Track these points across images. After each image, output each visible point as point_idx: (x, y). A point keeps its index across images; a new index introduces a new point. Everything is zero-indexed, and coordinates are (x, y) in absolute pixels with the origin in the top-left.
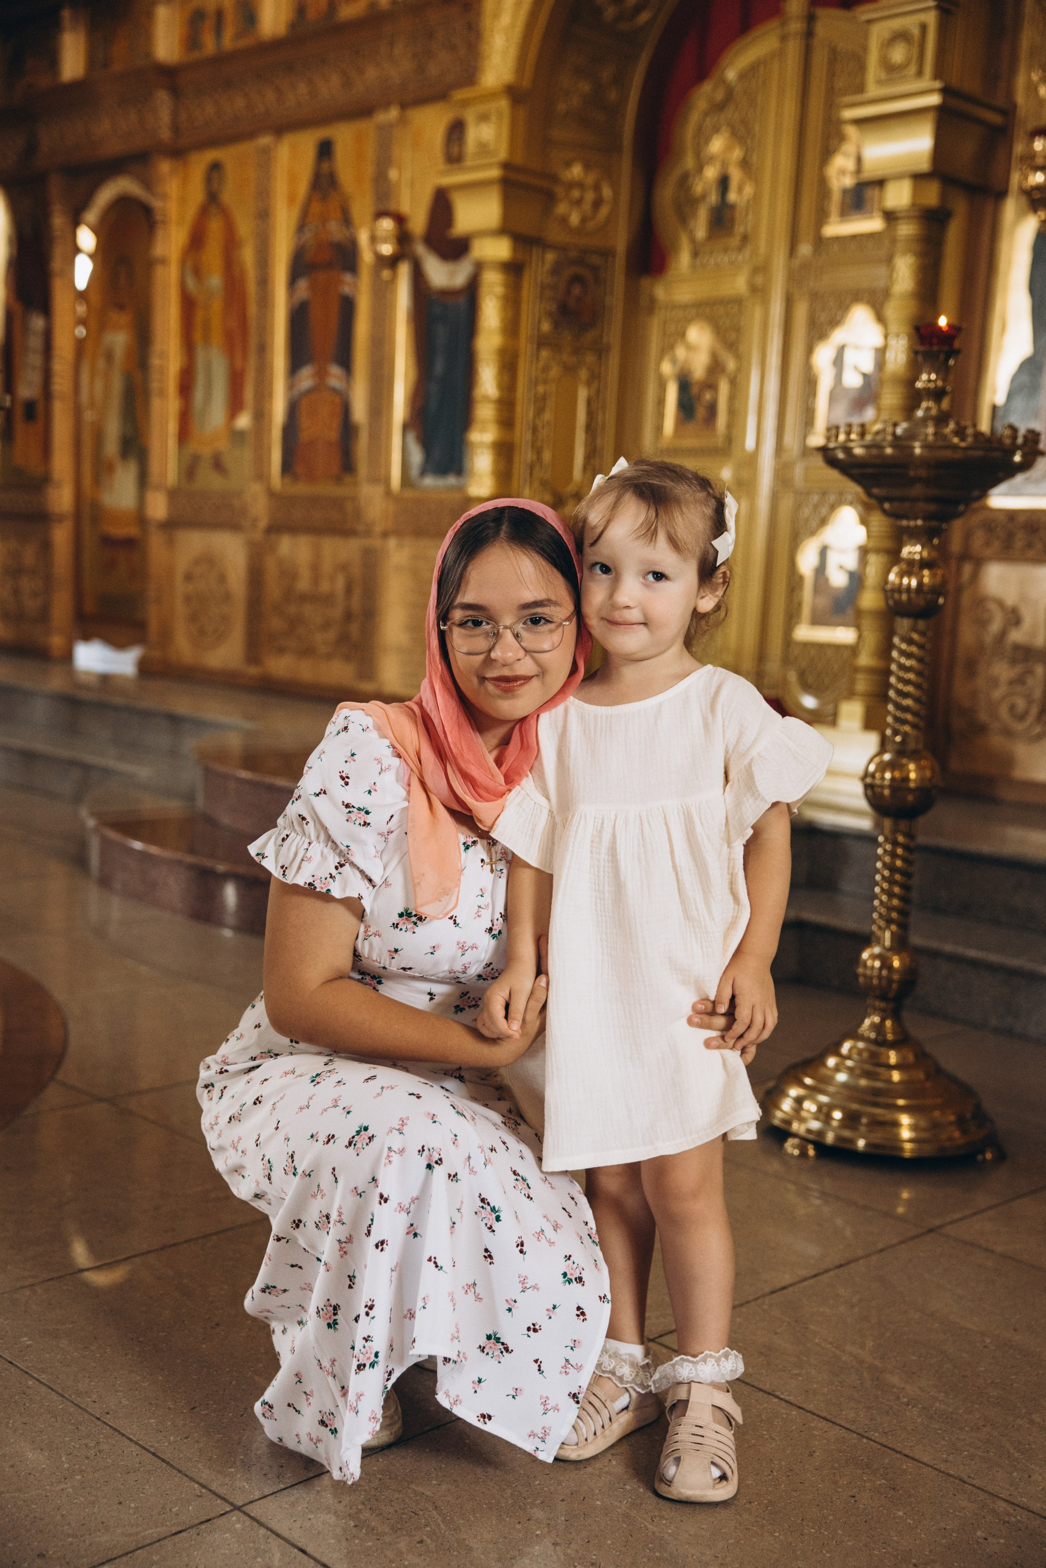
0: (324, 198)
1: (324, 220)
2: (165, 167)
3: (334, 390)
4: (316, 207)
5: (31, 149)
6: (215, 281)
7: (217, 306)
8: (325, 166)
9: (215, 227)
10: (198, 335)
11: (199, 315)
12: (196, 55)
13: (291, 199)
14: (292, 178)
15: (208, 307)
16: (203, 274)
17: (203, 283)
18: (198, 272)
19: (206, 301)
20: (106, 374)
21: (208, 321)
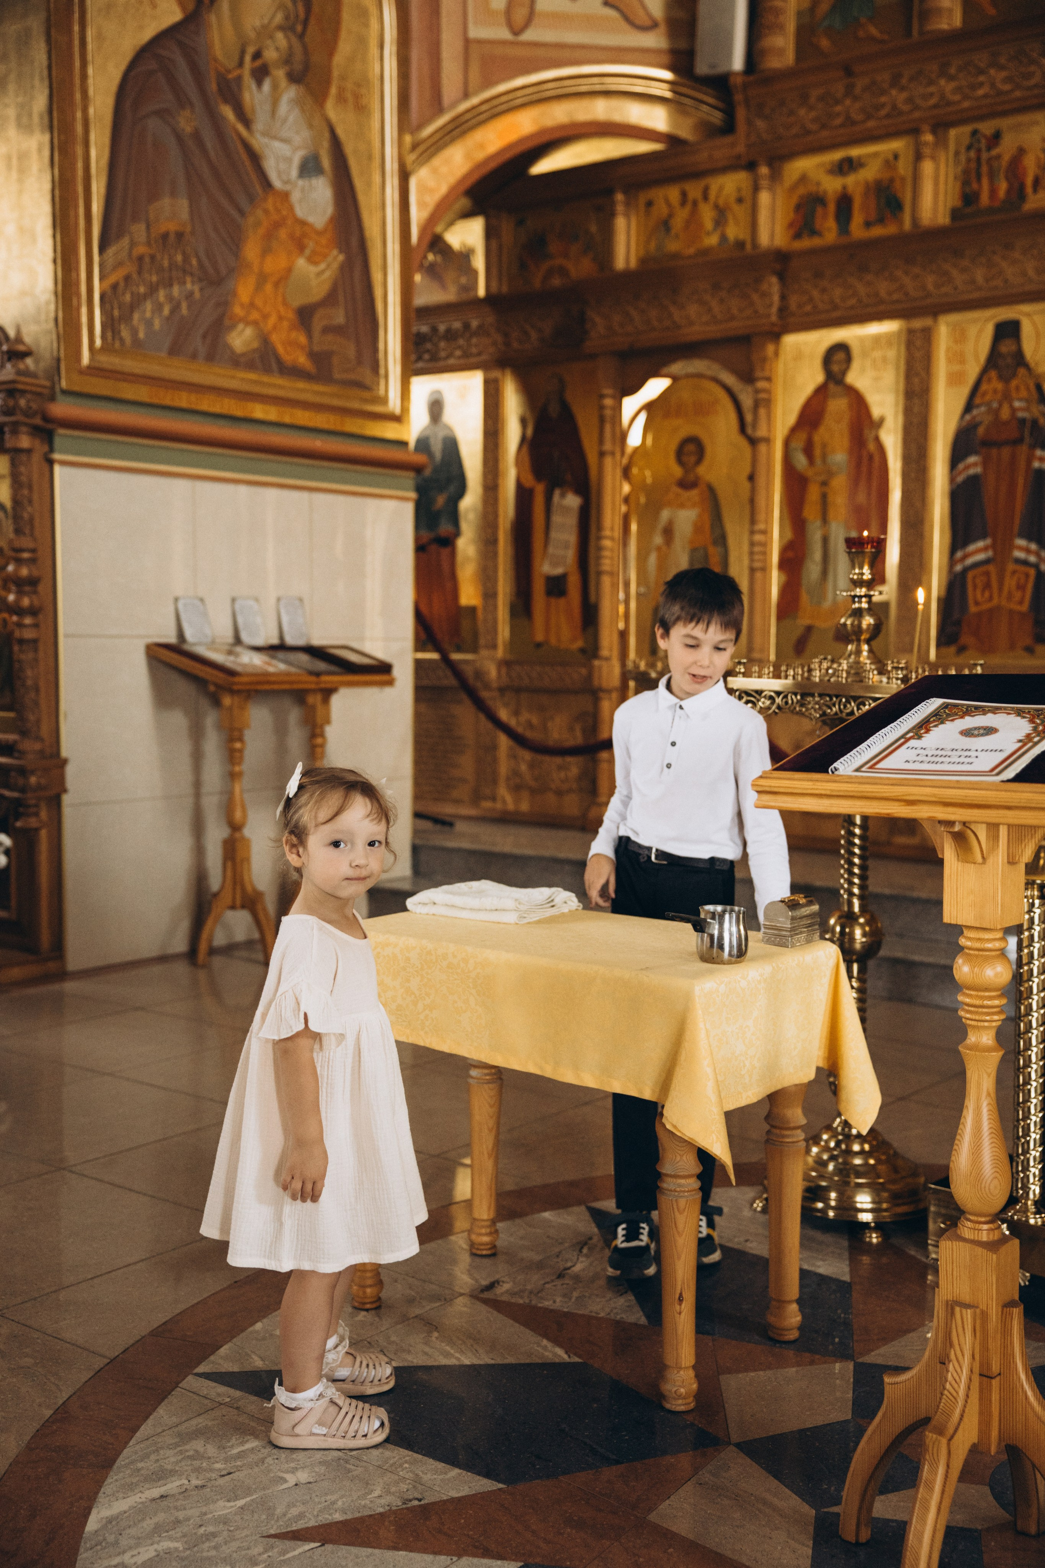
0: (1005, 379)
1: (1007, 397)
3: (1025, 563)
4: (994, 384)
6: (840, 457)
7: (840, 483)
8: (1007, 347)
9: (838, 406)
10: (811, 512)
11: (813, 493)
12: (806, 243)
13: (955, 379)
14: (956, 357)
15: (825, 484)
16: (817, 452)
17: (818, 461)
18: (808, 451)
19: (822, 478)
20: (659, 549)
21: (824, 497)
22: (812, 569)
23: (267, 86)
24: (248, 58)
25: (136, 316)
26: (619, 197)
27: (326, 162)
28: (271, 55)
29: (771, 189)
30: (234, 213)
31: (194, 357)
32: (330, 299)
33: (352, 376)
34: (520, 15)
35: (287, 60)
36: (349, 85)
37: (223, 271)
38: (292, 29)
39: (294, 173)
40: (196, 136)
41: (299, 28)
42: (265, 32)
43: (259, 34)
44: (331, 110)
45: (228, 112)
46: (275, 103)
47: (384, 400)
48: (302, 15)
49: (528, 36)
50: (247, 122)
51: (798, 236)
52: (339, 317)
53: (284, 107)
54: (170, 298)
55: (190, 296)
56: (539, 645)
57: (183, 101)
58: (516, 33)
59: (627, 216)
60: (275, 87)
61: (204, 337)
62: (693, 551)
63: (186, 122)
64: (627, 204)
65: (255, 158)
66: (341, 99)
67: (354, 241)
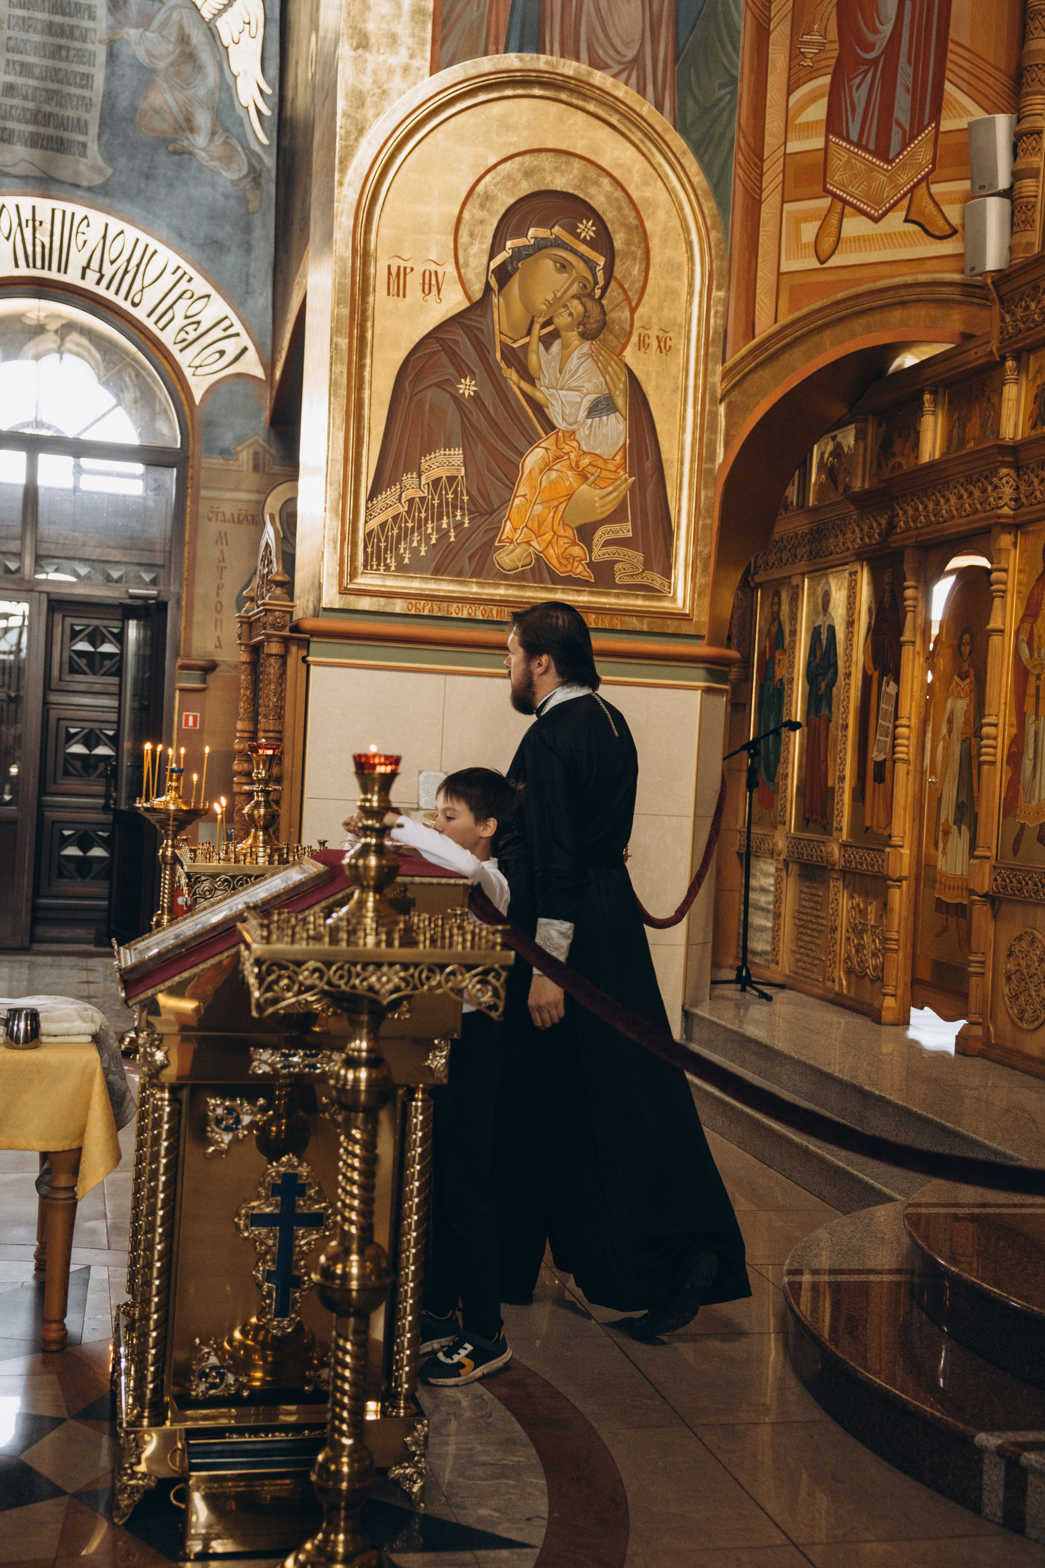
2: (1006, 540)
5: (891, 526)
10: (1028, 706)
11: (1030, 686)
15: (1038, 677)
16: (1036, 645)
17: (1036, 655)
18: (1030, 644)
19: (1036, 671)
20: (944, 737)
21: (1038, 688)
22: (1028, 764)
23: (556, 347)
24: (537, 327)
25: (402, 546)
26: (927, 397)
27: (620, 401)
28: (562, 320)
29: (1017, 382)
30: (512, 455)
31: (460, 574)
32: (617, 516)
33: (638, 581)
34: (827, 244)
35: (582, 322)
36: (654, 332)
37: (496, 503)
38: (591, 296)
39: (583, 414)
40: (476, 398)
41: (598, 292)
42: (559, 302)
43: (550, 305)
44: (630, 355)
45: (512, 375)
46: (564, 360)
47: (674, 599)
48: (601, 283)
49: (833, 262)
50: (531, 381)
51: (1034, 427)
52: (625, 530)
53: (574, 362)
54: (439, 529)
55: (459, 526)
56: (867, 829)
57: (462, 371)
58: (822, 263)
59: (934, 413)
60: (565, 346)
61: (471, 558)
62: (964, 741)
63: (467, 387)
64: (935, 403)
65: (539, 408)
66: (642, 344)
67: (648, 464)
